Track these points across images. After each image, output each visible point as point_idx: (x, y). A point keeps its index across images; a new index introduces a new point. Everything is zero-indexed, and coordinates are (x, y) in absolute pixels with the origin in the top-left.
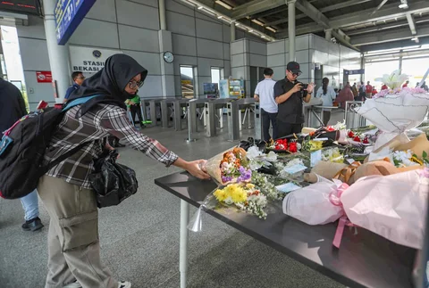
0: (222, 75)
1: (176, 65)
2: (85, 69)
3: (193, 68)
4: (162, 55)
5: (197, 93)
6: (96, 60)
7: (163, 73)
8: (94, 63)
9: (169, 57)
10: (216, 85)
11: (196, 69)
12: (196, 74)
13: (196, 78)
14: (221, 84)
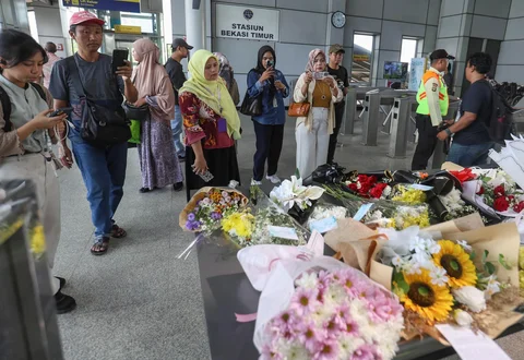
0: (420, 50)
1: (349, 31)
2: (233, 33)
3: (374, 36)
4: (330, 15)
5: (374, 76)
6: (246, 22)
7: (328, 42)
8: (243, 27)
9: (341, 19)
10: (406, 65)
11: (378, 38)
12: (377, 47)
13: (377, 52)
14: (413, 64)
